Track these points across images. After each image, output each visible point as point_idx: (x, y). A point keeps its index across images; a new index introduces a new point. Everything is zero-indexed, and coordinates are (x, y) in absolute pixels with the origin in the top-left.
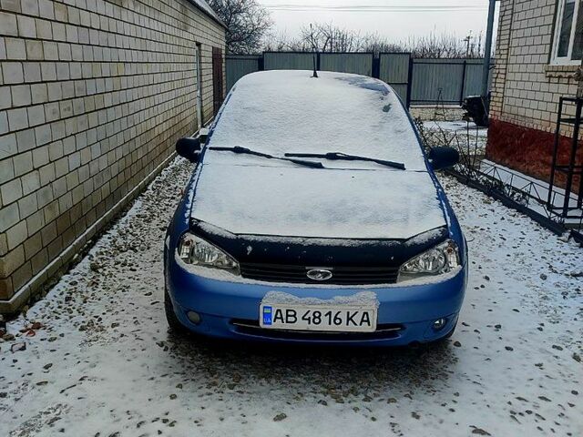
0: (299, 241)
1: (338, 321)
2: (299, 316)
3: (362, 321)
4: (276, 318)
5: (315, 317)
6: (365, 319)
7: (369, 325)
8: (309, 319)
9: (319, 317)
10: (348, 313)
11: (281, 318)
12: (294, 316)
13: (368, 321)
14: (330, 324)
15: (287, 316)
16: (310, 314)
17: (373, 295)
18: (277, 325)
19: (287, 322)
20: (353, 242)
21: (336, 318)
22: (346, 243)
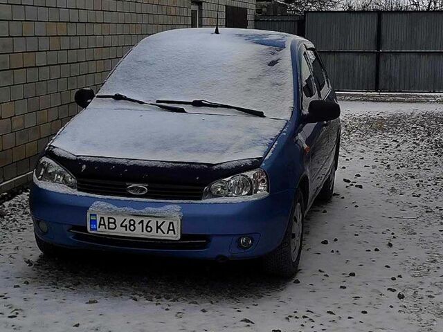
0: (124, 162)
1: (149, 229)
2: (118, 224)
3: (169, 230)
4: (100, 224)
5: (131, 225)
6: (171, 228)
7: (174, 234)
8: (126, 226)
9: (133, 225)
10: (157, 222)
11: (104, 224)
12: (114, 223)
13: (173, 230)
14: (143, 231)
15: (109, 223)
16: (126, 223)
17: (178, 208)
18: (101, 230)
19: (109, 228)
20: (168, 164)
21: (147, 226)
22: (160, 165)
